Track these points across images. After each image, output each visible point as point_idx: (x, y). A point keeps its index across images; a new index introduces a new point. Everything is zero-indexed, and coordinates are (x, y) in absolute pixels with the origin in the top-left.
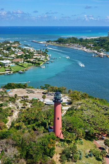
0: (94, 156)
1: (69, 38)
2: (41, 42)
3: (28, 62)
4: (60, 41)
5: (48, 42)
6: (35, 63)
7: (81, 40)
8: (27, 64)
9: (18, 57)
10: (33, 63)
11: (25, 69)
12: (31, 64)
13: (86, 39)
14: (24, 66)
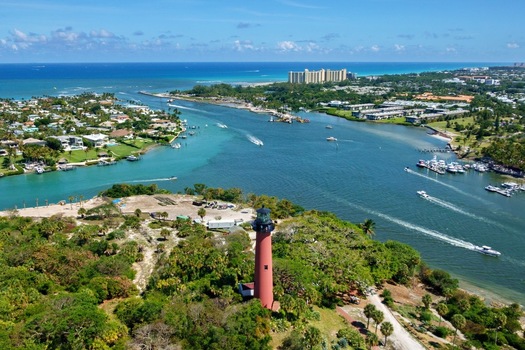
0: (350, 344)
1: (216, 86)
2: (159, 95)
3: (144, 136)
4: (198, 92)
5: (173, 93)
6: (158, 138)
7: (239, 89)
8: (141, 140)
9: (119, 127)
10: (153, 138)
11: (140, 151)
12: (151, 141)
13: (249, 88)
14: (136, 144)
